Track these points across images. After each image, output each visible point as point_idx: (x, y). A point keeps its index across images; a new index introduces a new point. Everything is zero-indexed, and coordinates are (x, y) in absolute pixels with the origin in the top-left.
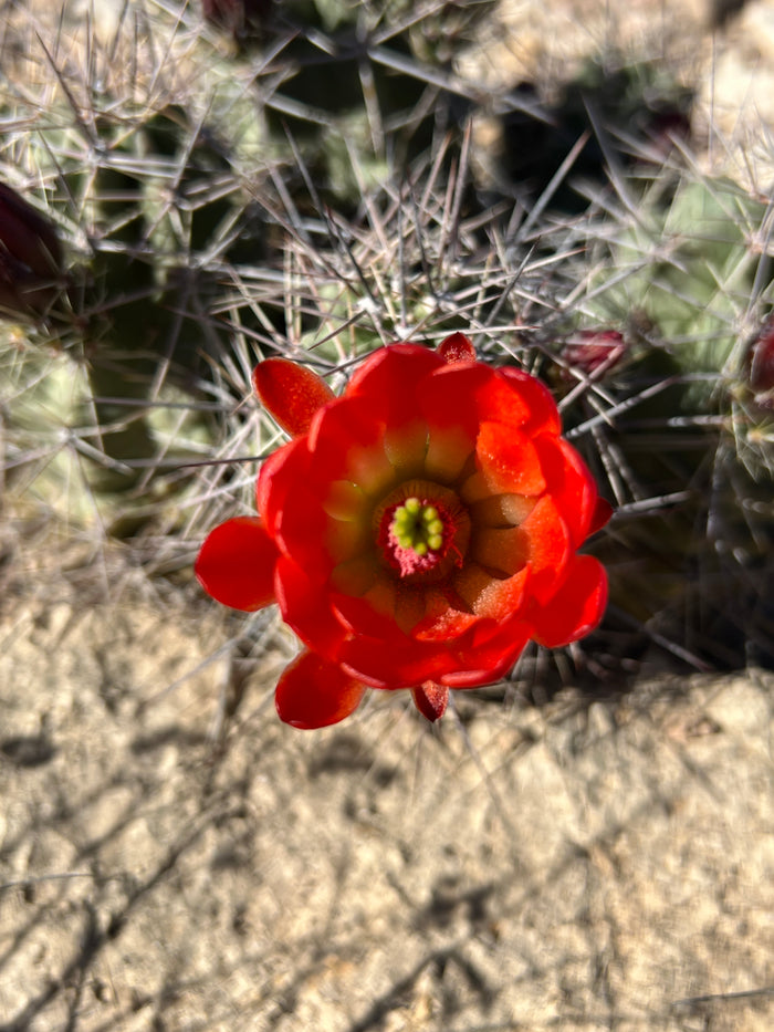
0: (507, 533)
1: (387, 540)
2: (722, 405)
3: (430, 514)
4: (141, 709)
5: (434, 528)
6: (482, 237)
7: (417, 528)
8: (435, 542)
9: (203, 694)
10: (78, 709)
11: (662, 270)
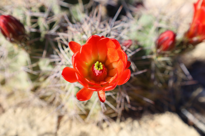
0: (113, 70)
1: (94, 70)
2: (152, 54)
3: (101, 63)
4: (38, 129)
5: (101, 66)
6: (105, 25)
7: (99, 67)
8: (102, 68)
9: (51, 124)
10: (24, 130)
11: (139, 31)
